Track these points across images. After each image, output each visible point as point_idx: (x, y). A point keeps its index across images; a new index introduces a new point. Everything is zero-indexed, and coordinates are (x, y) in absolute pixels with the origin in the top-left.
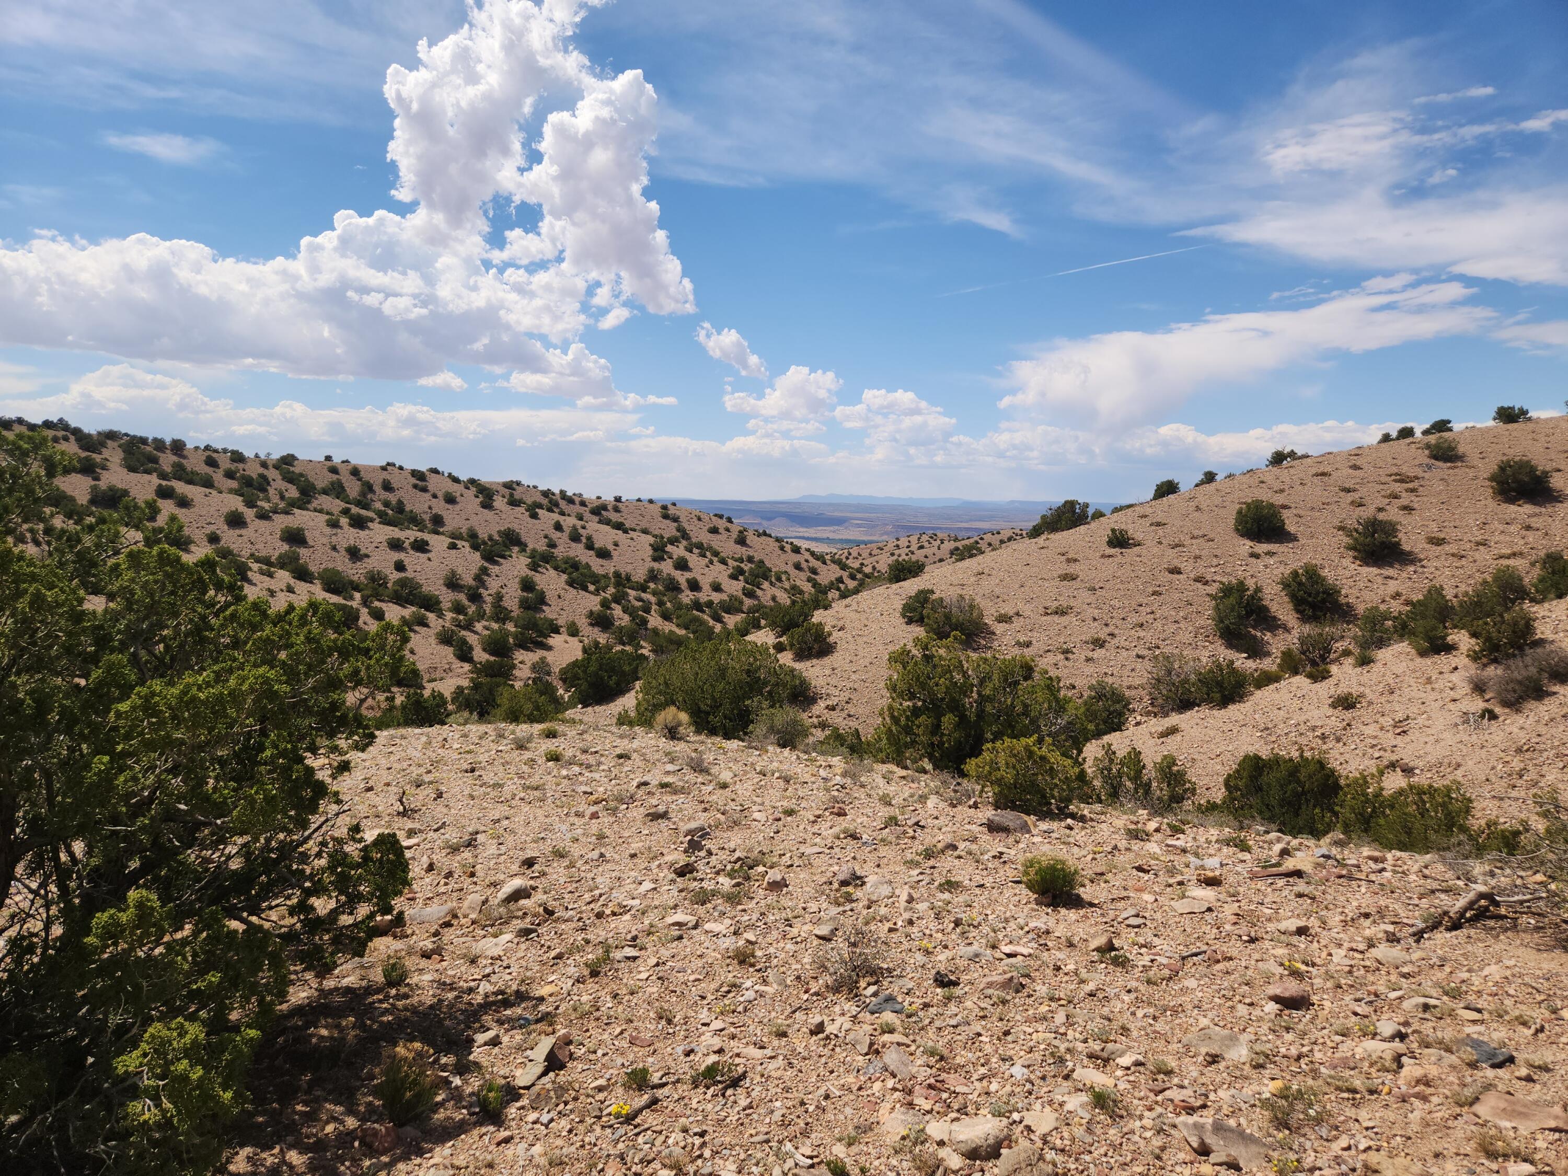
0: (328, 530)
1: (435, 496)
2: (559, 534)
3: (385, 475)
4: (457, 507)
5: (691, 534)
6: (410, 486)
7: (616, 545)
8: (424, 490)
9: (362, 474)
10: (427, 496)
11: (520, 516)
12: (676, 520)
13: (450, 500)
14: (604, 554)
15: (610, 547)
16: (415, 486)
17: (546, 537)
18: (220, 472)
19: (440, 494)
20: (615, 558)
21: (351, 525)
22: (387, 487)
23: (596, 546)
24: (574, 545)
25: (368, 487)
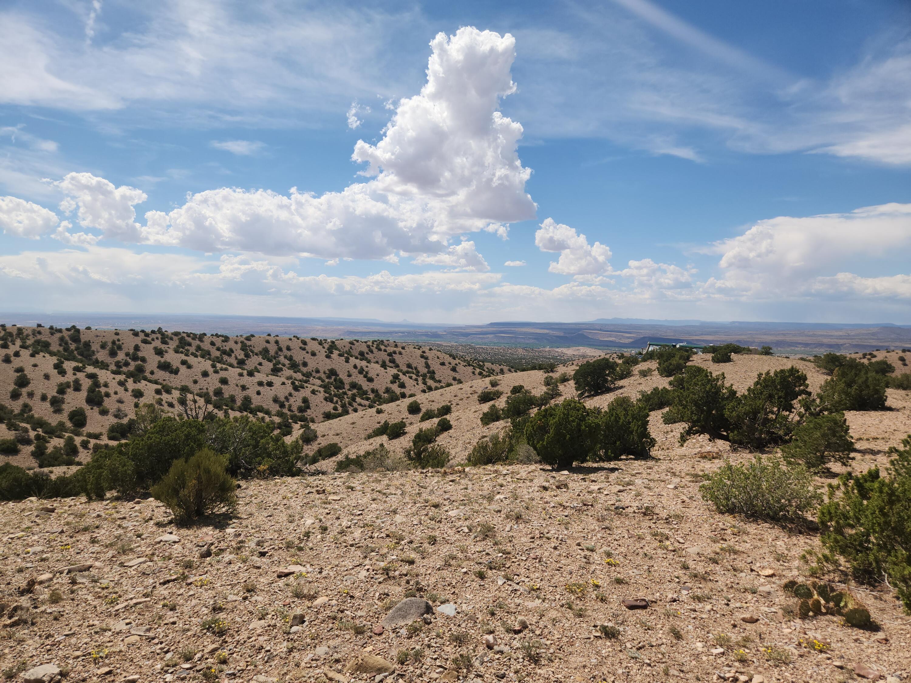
0: (238, 377)
1: (307, 353)
2: (355, 370)
3: (290, 343)
4: (316, 357)
5: (431, 365)
6: (298, 348)
7: (378, 375)
8: (304, 349)
9: (280, 343)
10: (304, 352)
11: (341, 361)
12: (426, 358)
13: (314, 354)
14: (371, 380)
15: (374, 377)
16: (301, 348)
17: (348, 372)
18: (215, 348)
19: (310, 351)
20: (375, 382)
21: (248, 375)
22: (288, 348)
23: (369, 376)
24: (359, 375)
25: (280, 349)
